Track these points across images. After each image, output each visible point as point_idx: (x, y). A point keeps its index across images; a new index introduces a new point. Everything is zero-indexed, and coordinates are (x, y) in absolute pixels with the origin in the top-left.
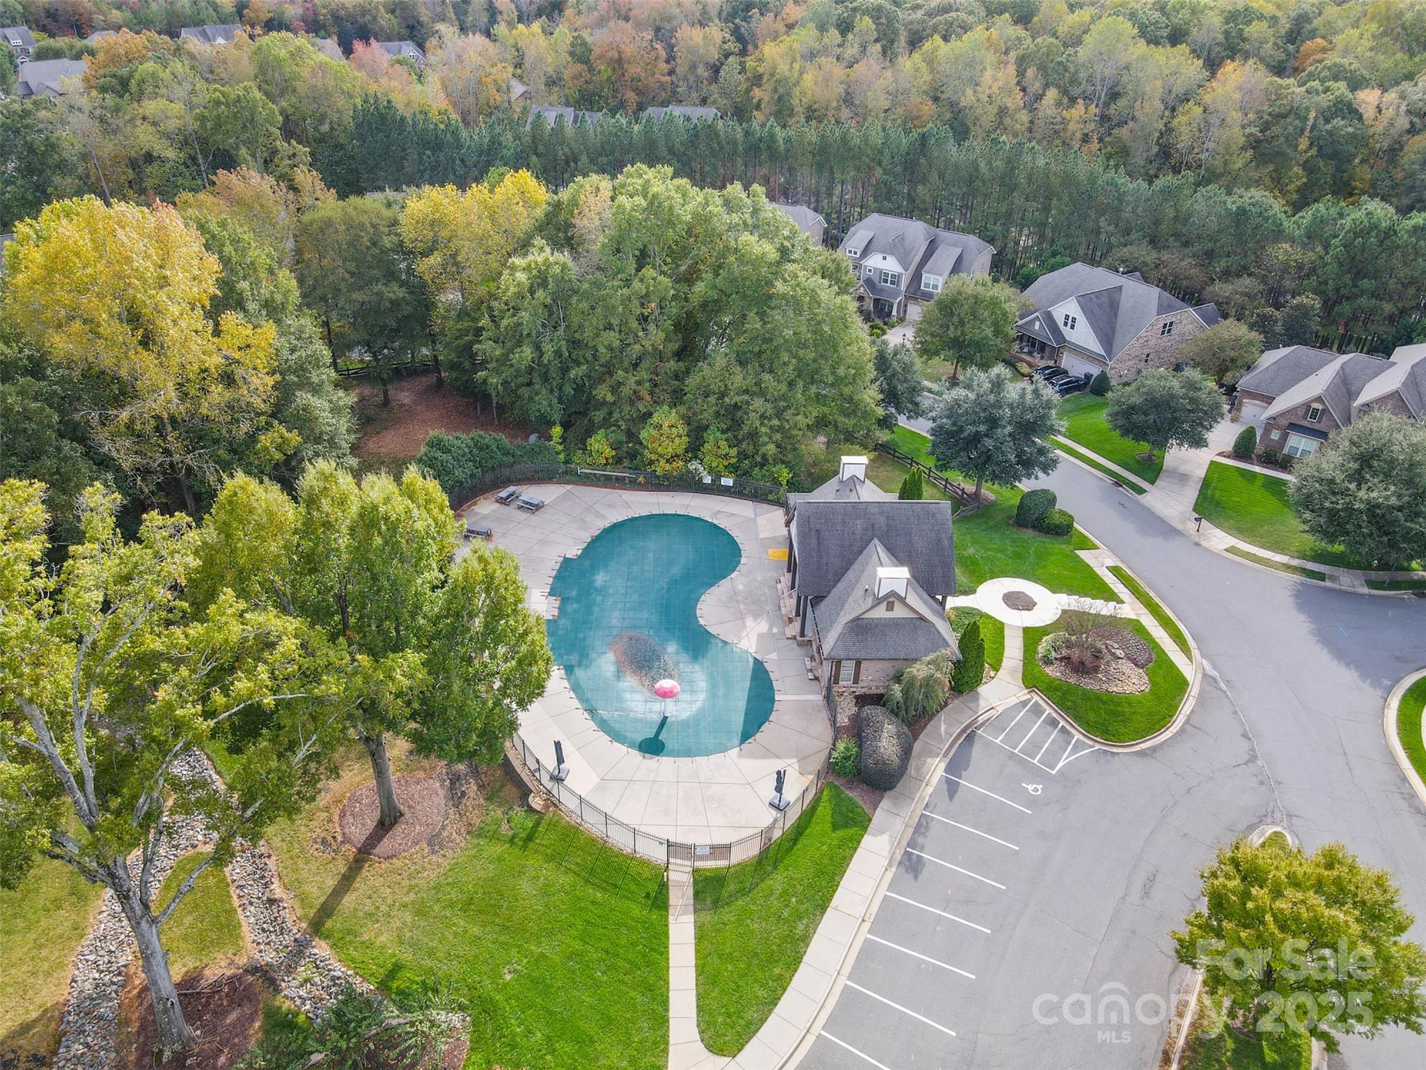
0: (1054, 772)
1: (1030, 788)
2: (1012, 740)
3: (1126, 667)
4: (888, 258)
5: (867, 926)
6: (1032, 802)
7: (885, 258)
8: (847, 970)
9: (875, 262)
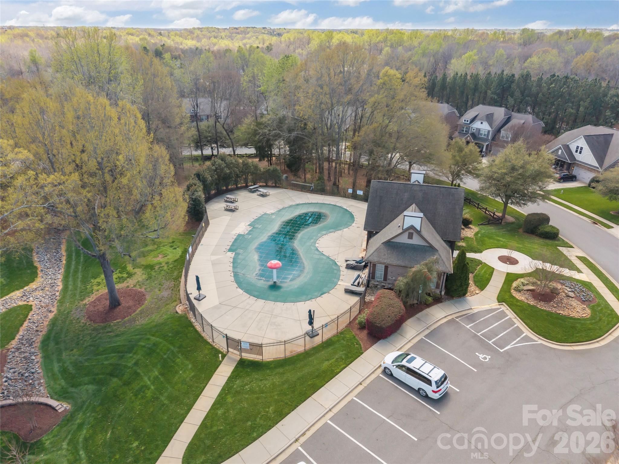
0: (502, 351)
1: (481, 356)
2: (477, 328)
3: (574, 303)
4: (484, 123)
5: (331, 415)
6: (479, 365)
7: (482, 123)
8: (303, 440)
9: (477, 125)
